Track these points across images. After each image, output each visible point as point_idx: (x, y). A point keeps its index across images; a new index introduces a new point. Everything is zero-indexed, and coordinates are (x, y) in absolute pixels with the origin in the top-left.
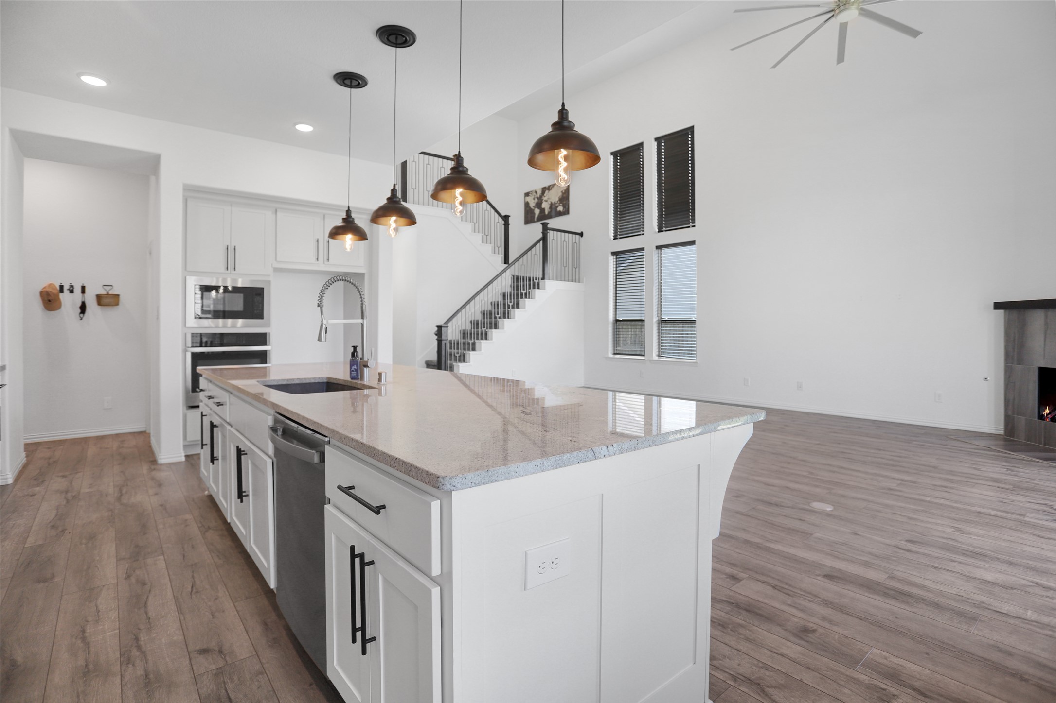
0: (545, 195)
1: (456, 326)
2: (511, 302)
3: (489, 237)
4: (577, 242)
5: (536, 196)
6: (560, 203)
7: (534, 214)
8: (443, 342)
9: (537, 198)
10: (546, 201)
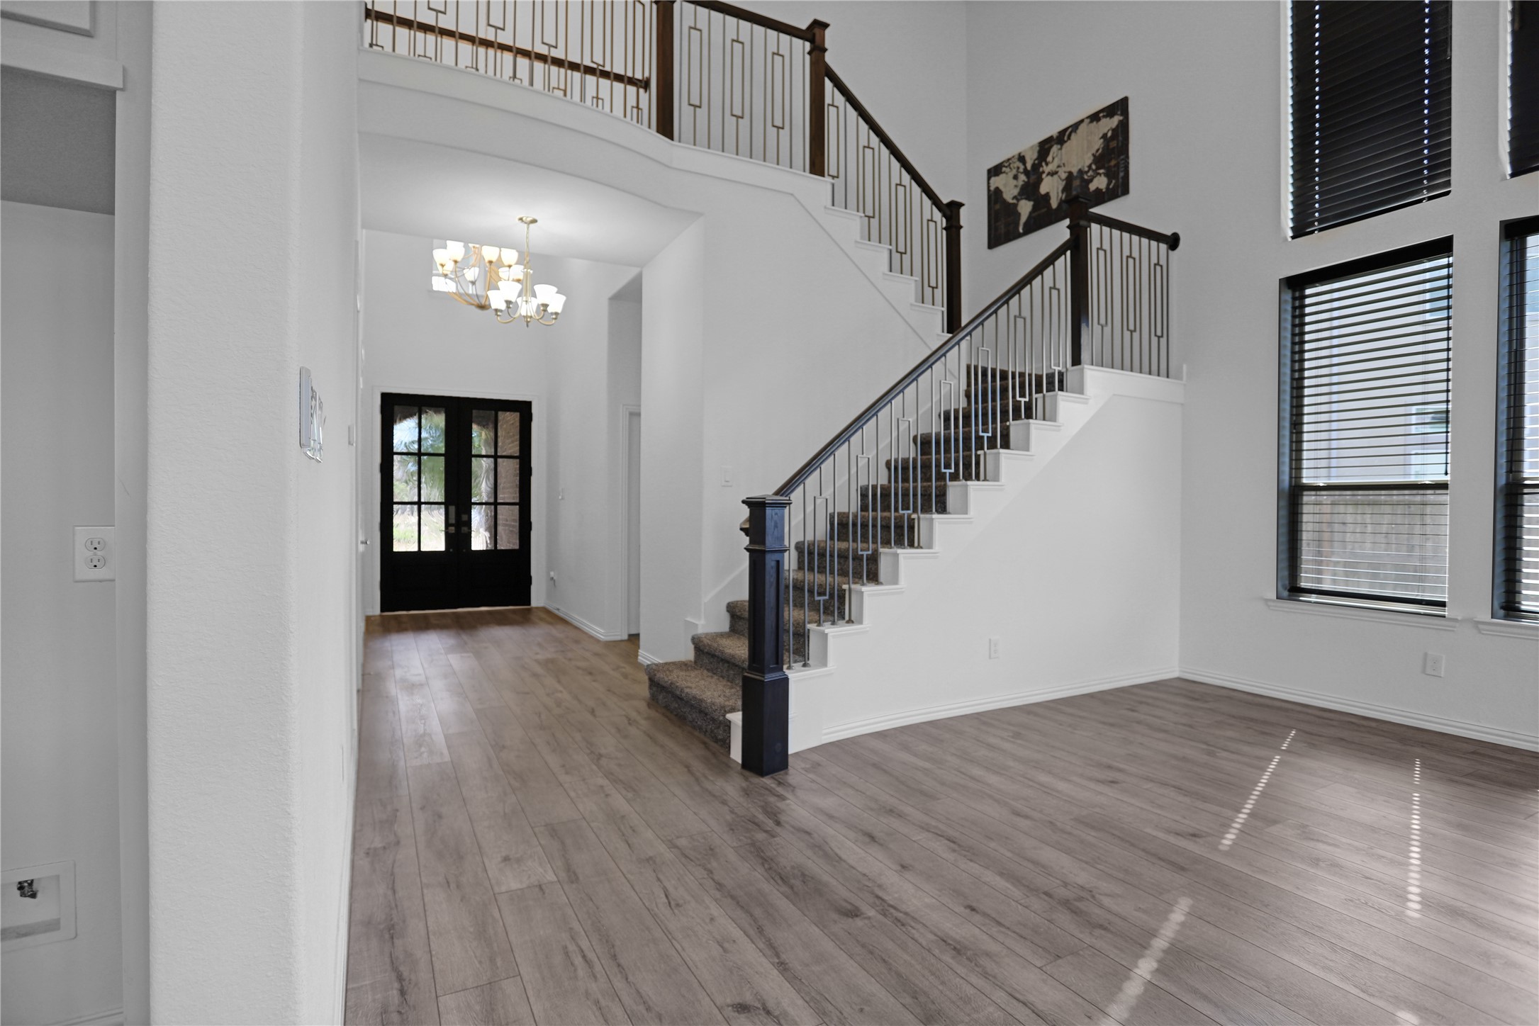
0: (1049, 159)
1: (818, 501)
2: (985, 431)
3: (906, 258)
4: (1163, 262)
5: (1021, 170)
6: (1098, 168)
7: (1019, 215)
8: (770, 560)
9: (1026, 172)
10: (1052, 174)
